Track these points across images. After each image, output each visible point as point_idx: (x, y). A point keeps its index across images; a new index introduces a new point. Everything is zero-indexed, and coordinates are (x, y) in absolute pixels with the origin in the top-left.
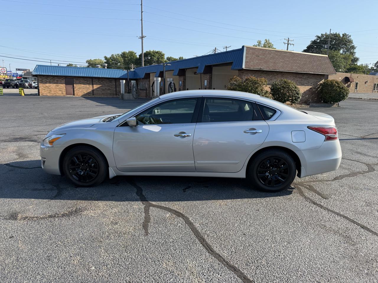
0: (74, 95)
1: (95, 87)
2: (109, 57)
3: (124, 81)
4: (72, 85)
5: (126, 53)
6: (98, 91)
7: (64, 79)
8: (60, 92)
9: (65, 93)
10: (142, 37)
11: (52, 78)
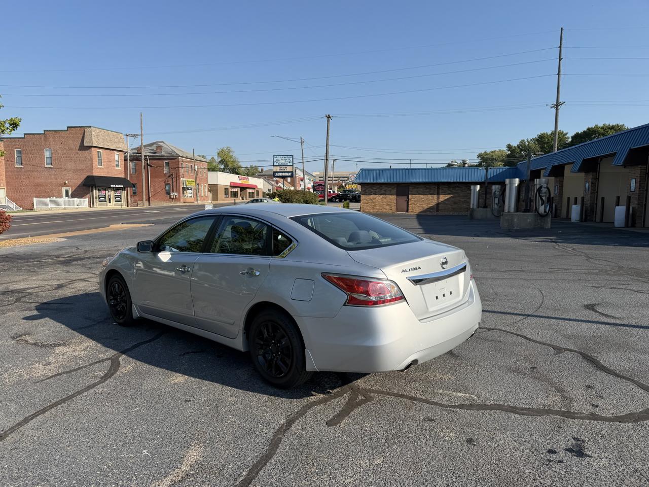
0: (407, 211)
1: (442, 198)
2: (516, 146)
3: (478, 187)
4: (406, 197)
5: (547, 134)
6: (447, 204)
7: (396, 188)
8: (388, 208)
9: (394, 208)
10: (557, 106)
11: (378, 187)
